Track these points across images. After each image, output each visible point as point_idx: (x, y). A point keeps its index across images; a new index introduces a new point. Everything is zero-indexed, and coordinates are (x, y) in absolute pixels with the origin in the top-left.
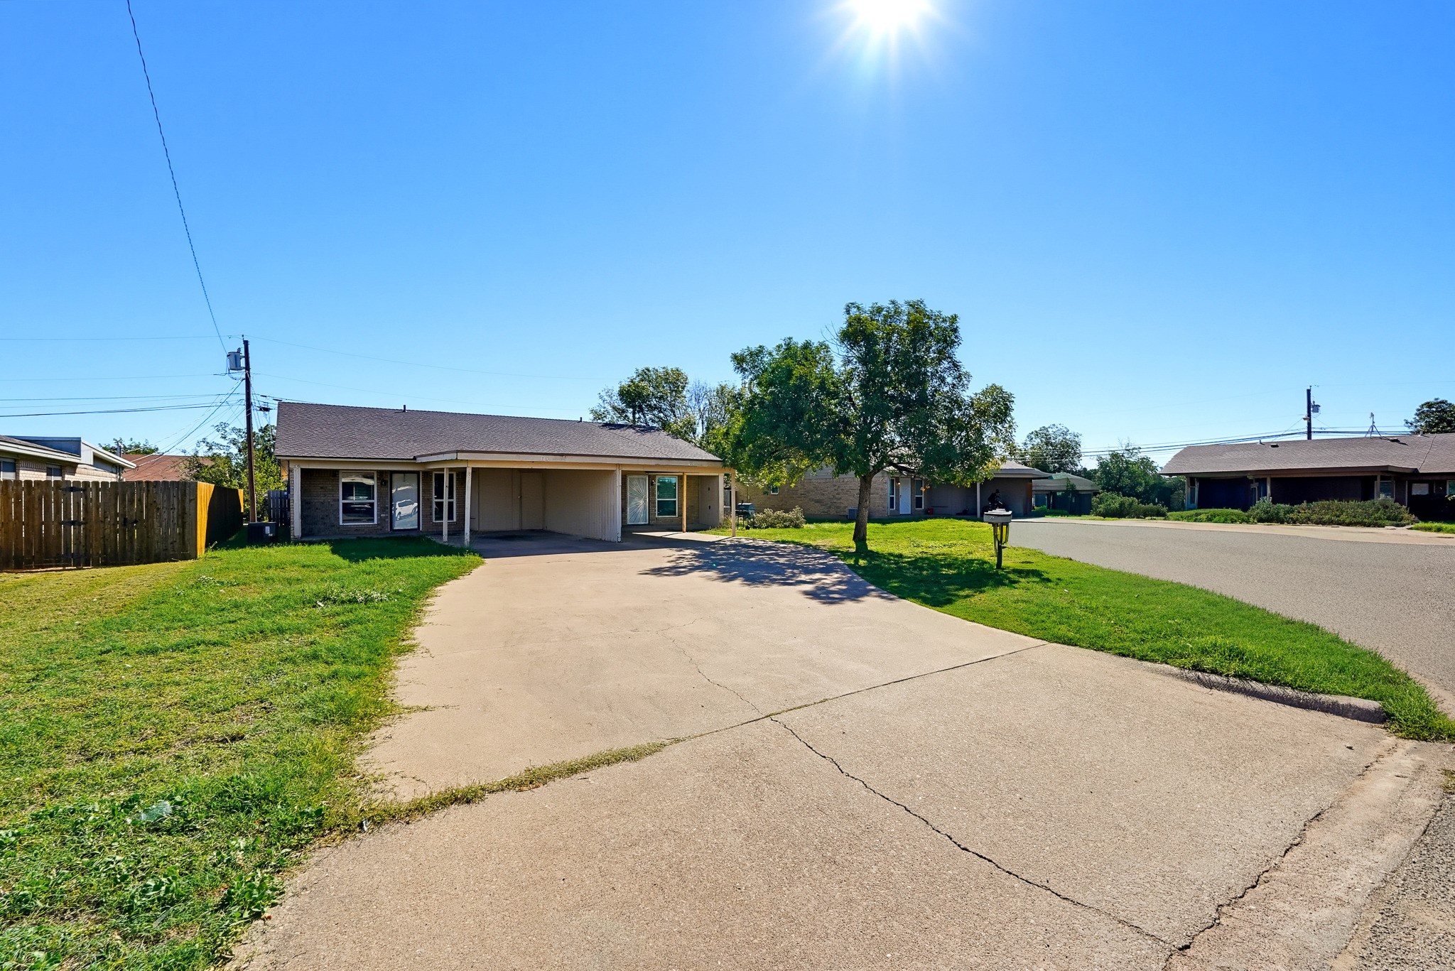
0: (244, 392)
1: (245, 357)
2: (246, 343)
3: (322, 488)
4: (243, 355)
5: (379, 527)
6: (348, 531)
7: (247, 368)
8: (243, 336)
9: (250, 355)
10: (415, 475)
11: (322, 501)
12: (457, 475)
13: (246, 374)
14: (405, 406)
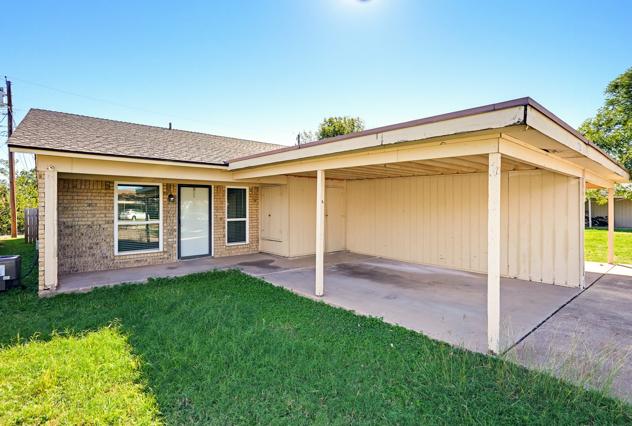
0: (7, 125)
1: (7, 95)
2: (9, 84)
3: (89, 205)
4: (6, 93)
5: (166, 256)
6: (127, 262)
7: (10, 104)
8: (6, 77)
9: (12, 94)
10: (207, 190)
11: (90, 223)
12: (251, 190)
13: (8, 109)
14: (170, 124)
